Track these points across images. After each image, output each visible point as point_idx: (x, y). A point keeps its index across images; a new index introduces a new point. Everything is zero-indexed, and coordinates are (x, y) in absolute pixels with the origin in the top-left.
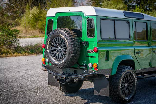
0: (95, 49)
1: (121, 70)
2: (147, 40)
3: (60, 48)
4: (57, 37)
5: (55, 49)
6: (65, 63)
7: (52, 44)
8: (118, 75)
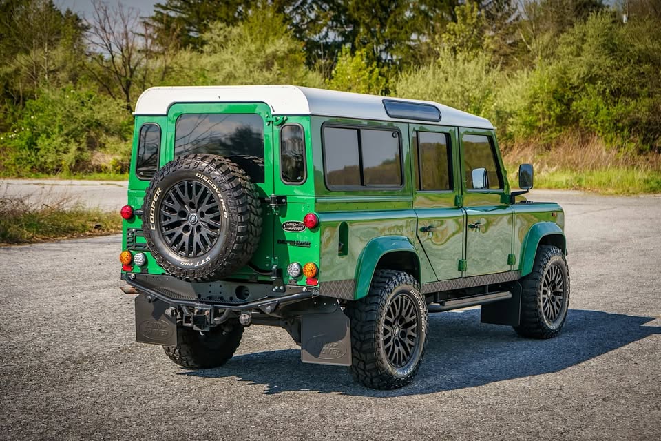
0: (309, 219)
1: (383, 282)
2: (451, 188)
3: (194, 216)
4: (186, 182)
5: (176, 220)
6: (213, 263)
7: (167, 203)
8: (374, 299)
